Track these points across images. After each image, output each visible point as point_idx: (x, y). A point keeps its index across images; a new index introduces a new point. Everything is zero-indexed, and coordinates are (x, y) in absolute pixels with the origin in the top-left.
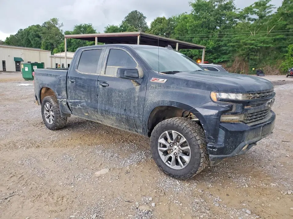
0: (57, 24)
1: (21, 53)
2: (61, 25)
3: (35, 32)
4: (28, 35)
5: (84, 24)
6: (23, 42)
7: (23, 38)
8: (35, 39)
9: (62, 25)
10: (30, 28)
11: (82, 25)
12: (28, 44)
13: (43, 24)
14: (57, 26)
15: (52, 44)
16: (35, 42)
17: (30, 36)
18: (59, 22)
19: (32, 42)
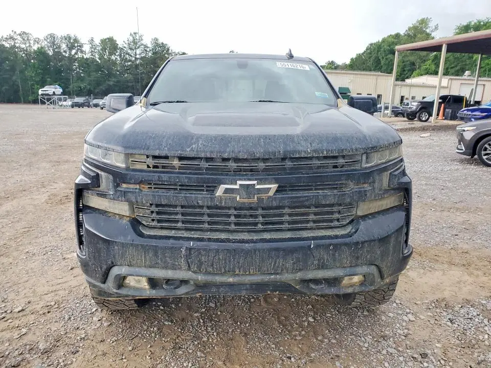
0: (427, 28)
1: (350, 81)
2: (434, 28)
3: (389, 46)
4: (378, 51)
5: (476, 21)
6: (370, 63)
7: (370, 58)
8: (387, 57)
9: (436, 28)
10: (384, 40)
11: (473, 23)
12: (376, 67)
13: (406, 31)
14: (428, 31)
15: (413, 64)
16: (387, 62)
17: (381, 53)
18: (432, 25)
19: (383, 62)
